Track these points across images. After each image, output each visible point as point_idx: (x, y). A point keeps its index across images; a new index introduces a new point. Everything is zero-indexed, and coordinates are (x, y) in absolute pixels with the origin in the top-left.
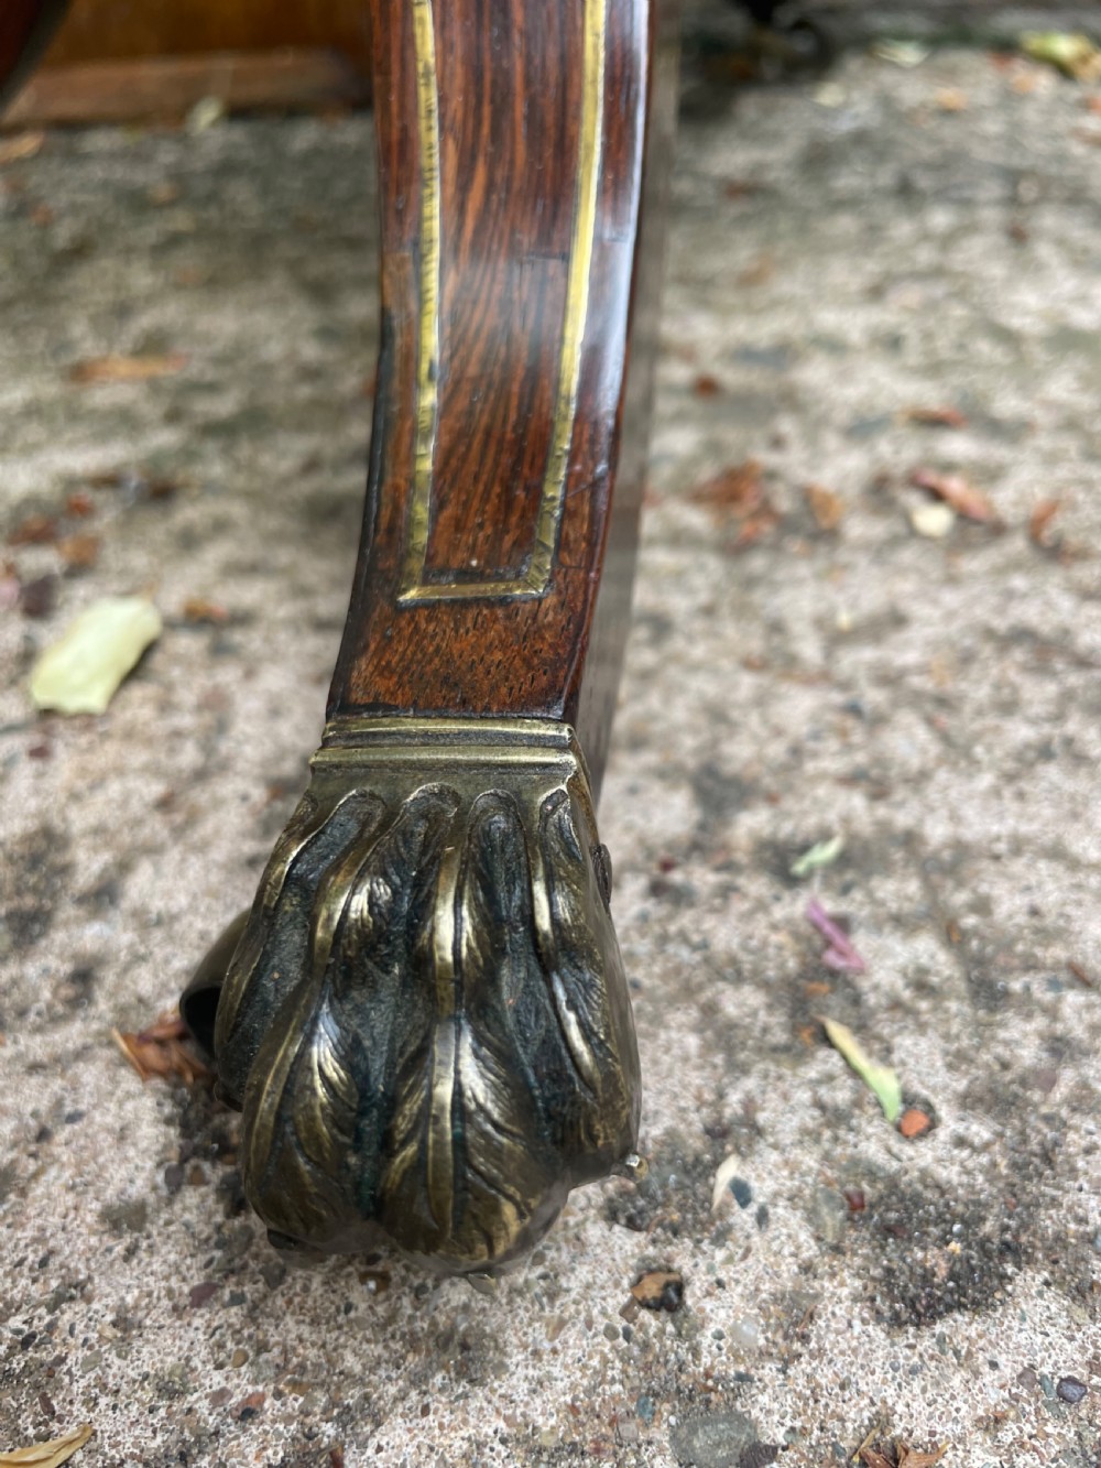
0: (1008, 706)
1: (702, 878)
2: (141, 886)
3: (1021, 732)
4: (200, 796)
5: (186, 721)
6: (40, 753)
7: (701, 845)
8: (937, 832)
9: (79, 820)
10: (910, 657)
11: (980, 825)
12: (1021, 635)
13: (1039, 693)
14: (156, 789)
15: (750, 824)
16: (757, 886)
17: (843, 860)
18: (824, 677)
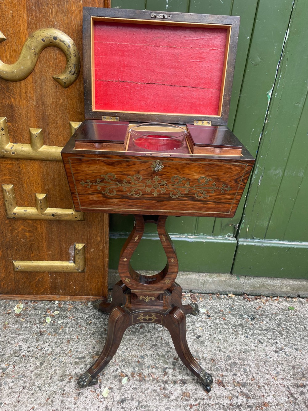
0: (153, 396)
1: (138, 408)
2: (112, 409)
3: (153, 398)
4: (114, 403)
5: (112, 397)
6: (105, 400)
7: (138, 406)
8: (149, 405)
9: (108, 405)
10: (149, 392)
11: (151, 404)
12: (155, 390)
13: (155, 394)
14: (112, 403)
15: (141, 404)
16: (141, 408)
17: (144, 407)
18: (144, 394)
